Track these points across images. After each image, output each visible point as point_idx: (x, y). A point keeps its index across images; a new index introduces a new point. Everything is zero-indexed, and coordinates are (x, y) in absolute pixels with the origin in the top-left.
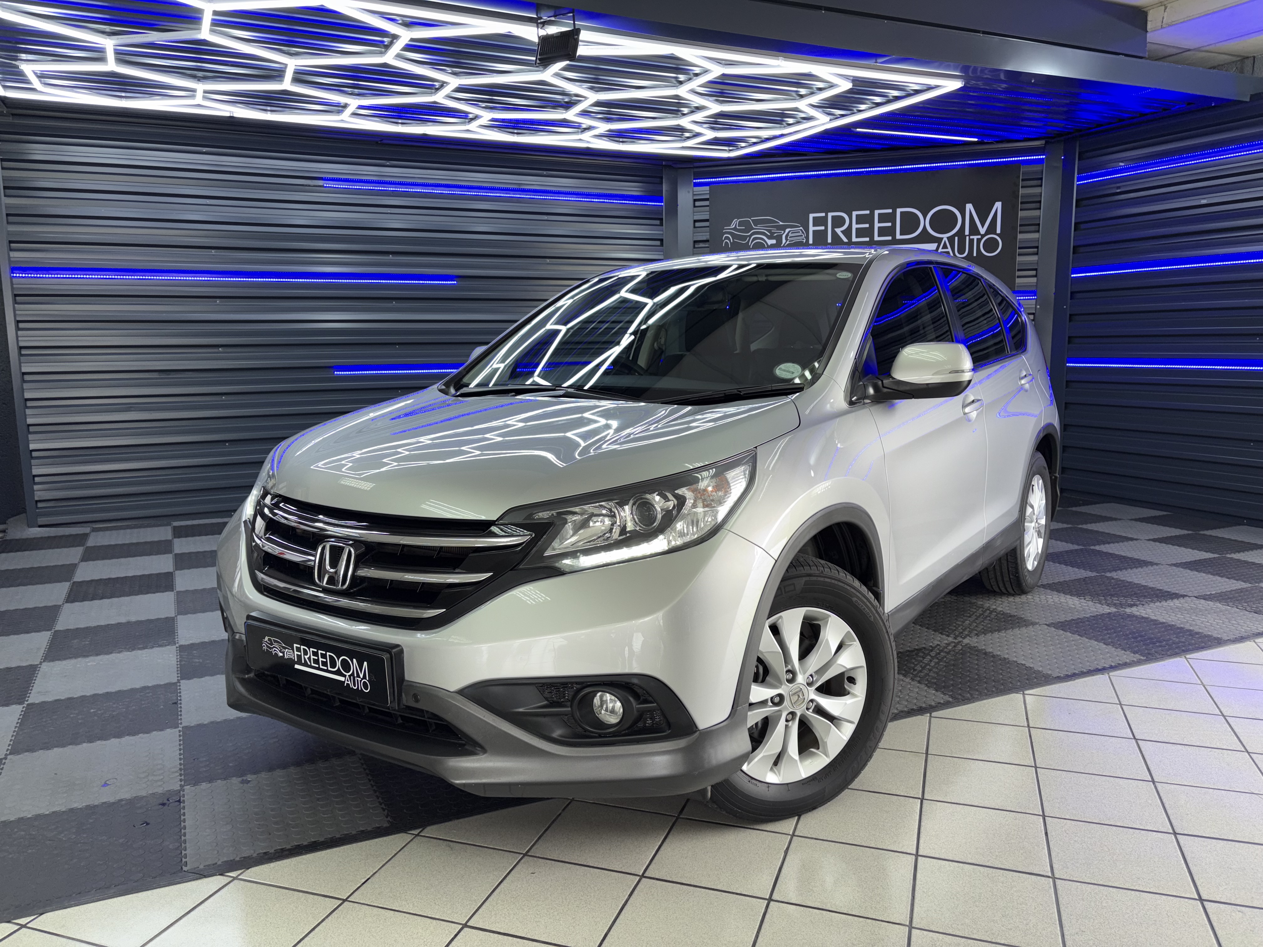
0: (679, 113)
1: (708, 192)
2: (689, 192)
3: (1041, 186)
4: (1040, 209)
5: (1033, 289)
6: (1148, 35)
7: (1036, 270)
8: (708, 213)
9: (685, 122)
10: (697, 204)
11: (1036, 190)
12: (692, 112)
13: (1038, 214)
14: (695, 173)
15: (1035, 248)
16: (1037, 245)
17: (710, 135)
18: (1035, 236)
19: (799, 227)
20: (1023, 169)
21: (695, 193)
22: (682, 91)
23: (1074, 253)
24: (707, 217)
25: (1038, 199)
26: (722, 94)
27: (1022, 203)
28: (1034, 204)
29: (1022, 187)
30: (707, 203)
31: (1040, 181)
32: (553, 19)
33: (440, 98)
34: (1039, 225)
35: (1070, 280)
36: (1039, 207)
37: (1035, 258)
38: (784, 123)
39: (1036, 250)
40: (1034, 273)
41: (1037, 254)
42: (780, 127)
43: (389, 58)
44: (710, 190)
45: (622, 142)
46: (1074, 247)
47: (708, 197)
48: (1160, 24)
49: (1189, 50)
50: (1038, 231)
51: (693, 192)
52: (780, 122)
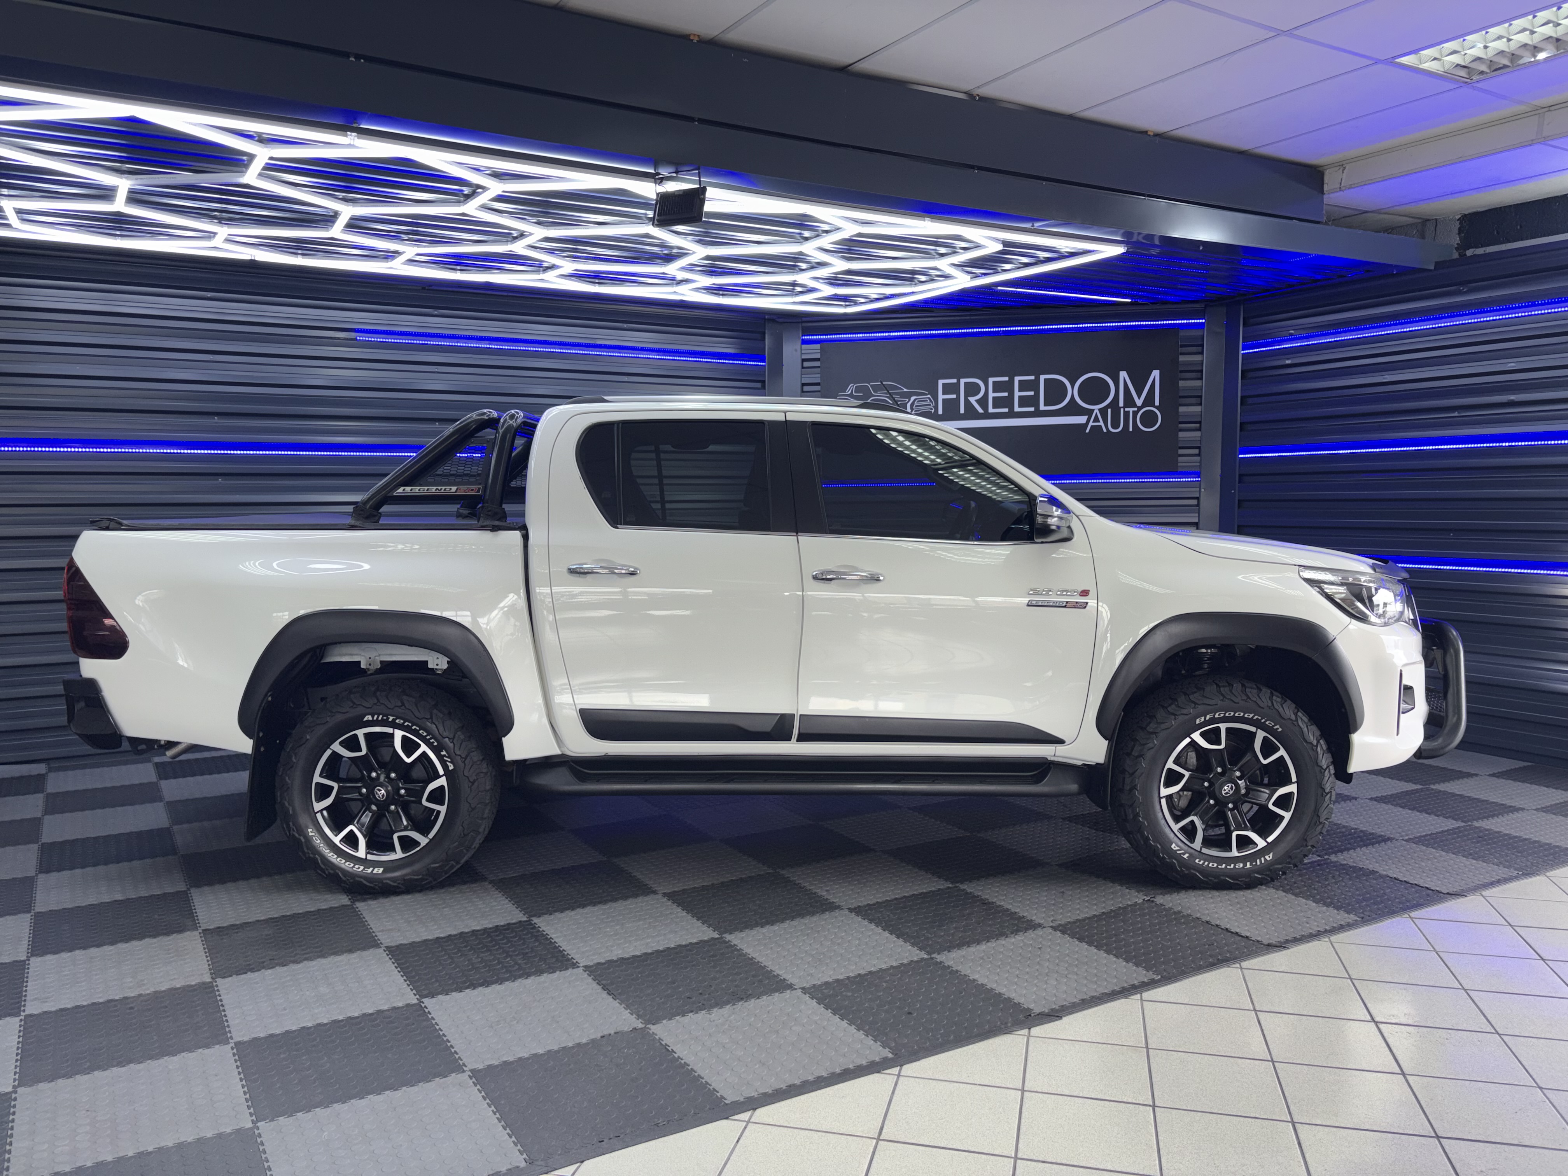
0: (797, 268)
1: (819, 351)
2: (796, 350)
3: (1202, 353)
4: (1201, 379)
5: (1197, 470)
6: (1325, 196)
7: (1199, 448)
8: (819, 375)
9: (803, 278)
10: (806, 364)
11: (1197, 358)
12: (812, 268)
13: (1200, 384)
14: (802, 327)
15: (1198, 423)
16: (1199, 420)
17: (830, 291)
18: (1198, 409)
19: (927, 395)
20: (1183, 333)
21: (803, 352)
22: (809, 248)
23: (1241, 430)
24: (818, 381)
25: (1200, 369)
26: (849, 251)
27: (1181, 372)
28: (1194, 374)
29: (1182, 354)
30: (817, 364)
31: (1200, 348)
32: (674, 175)
33: (519, 248)
34: (1201, 397)
35: (1238, 461)
36: (1199, 376)
37: (1198, 434)
38: (916, 280)
39: (1198, 425)
40: (1196, 451)
41: (1199, 429)
42: (911, 285)
43: (471, 208)
44: (821, 349)
45: (723, 295)
46: (1241, 423)
47: (818, 356)
48: (1338, 186)
49: (1367, 212)
50: (1201, 404)
51: (802, 350)
52: (911, 280)
